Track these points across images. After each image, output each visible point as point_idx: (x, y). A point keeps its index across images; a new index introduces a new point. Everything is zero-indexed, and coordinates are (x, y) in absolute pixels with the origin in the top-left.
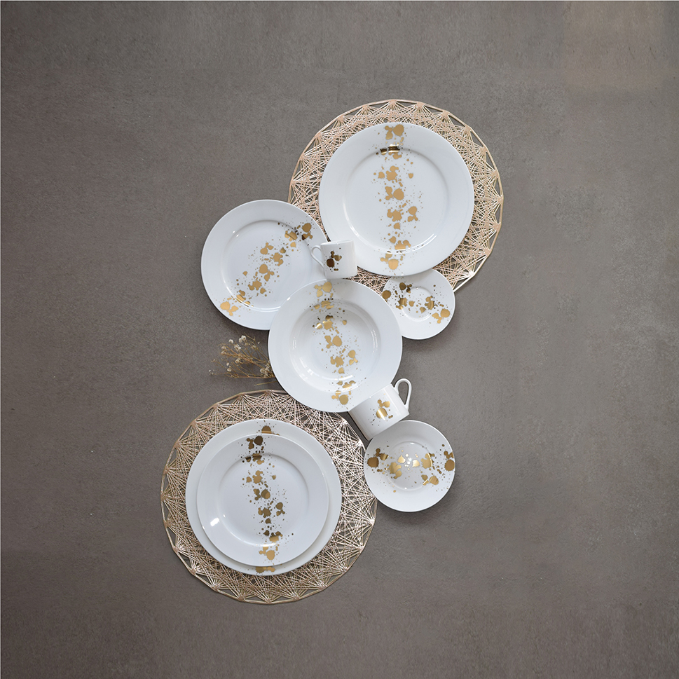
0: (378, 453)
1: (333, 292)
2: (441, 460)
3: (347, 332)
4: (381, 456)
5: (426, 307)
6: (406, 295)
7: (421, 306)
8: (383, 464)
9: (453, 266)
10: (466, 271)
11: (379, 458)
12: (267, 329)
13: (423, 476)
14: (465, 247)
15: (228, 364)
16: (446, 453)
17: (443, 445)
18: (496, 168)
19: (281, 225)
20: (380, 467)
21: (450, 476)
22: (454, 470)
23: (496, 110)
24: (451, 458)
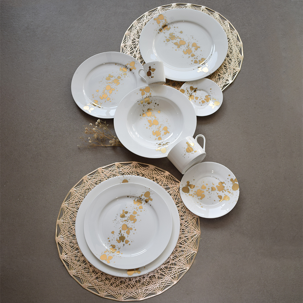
0: (189, 184)
1: (151, 92)
2: (229, 185)
3: (161, 117)
4: (190, 185)
5: (205, 101)
6: (194, 94)
7: (202, 100)
8: (192, 191)
9: (219, 78)
10: (227, 80)
11: (189, 187)
12: (112, 118)
13: (218, 196)
14: (225, 68)
15: (89, 138)
16: (232, 180)
17: (229, 175)
18: (235, 30)
19: (117, 65)
20: (191, 192)
21: (237, 193)
22: (239, 189)
23: (231, 4)
24: (236, 183)
